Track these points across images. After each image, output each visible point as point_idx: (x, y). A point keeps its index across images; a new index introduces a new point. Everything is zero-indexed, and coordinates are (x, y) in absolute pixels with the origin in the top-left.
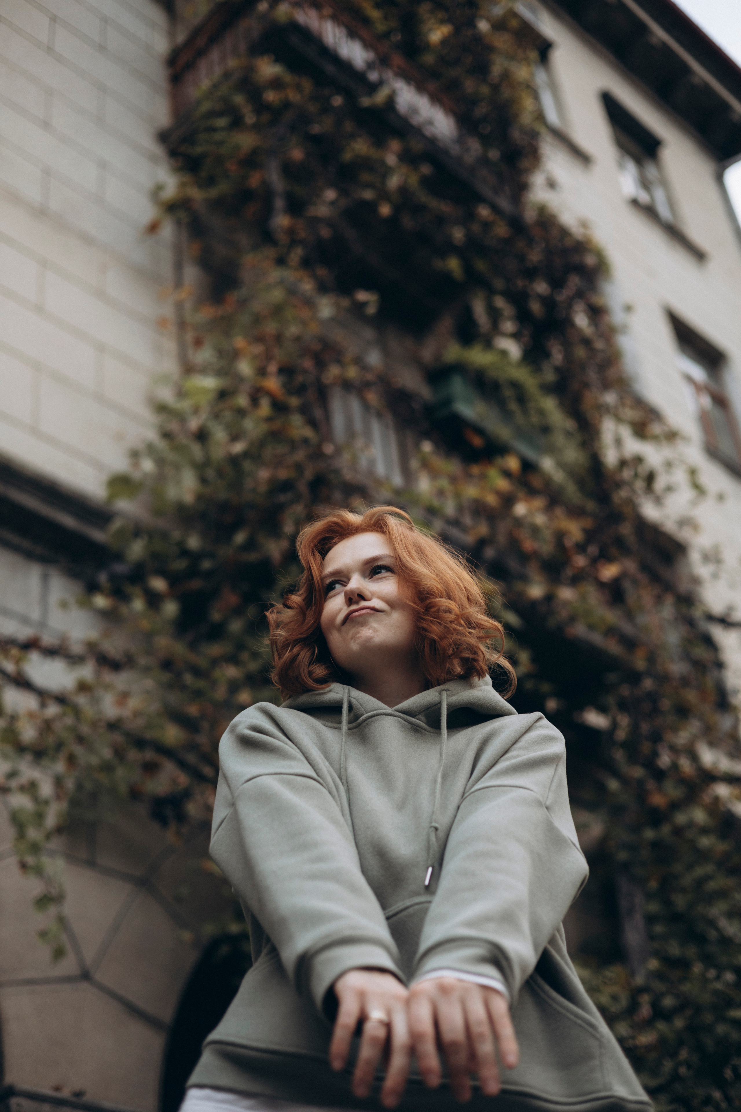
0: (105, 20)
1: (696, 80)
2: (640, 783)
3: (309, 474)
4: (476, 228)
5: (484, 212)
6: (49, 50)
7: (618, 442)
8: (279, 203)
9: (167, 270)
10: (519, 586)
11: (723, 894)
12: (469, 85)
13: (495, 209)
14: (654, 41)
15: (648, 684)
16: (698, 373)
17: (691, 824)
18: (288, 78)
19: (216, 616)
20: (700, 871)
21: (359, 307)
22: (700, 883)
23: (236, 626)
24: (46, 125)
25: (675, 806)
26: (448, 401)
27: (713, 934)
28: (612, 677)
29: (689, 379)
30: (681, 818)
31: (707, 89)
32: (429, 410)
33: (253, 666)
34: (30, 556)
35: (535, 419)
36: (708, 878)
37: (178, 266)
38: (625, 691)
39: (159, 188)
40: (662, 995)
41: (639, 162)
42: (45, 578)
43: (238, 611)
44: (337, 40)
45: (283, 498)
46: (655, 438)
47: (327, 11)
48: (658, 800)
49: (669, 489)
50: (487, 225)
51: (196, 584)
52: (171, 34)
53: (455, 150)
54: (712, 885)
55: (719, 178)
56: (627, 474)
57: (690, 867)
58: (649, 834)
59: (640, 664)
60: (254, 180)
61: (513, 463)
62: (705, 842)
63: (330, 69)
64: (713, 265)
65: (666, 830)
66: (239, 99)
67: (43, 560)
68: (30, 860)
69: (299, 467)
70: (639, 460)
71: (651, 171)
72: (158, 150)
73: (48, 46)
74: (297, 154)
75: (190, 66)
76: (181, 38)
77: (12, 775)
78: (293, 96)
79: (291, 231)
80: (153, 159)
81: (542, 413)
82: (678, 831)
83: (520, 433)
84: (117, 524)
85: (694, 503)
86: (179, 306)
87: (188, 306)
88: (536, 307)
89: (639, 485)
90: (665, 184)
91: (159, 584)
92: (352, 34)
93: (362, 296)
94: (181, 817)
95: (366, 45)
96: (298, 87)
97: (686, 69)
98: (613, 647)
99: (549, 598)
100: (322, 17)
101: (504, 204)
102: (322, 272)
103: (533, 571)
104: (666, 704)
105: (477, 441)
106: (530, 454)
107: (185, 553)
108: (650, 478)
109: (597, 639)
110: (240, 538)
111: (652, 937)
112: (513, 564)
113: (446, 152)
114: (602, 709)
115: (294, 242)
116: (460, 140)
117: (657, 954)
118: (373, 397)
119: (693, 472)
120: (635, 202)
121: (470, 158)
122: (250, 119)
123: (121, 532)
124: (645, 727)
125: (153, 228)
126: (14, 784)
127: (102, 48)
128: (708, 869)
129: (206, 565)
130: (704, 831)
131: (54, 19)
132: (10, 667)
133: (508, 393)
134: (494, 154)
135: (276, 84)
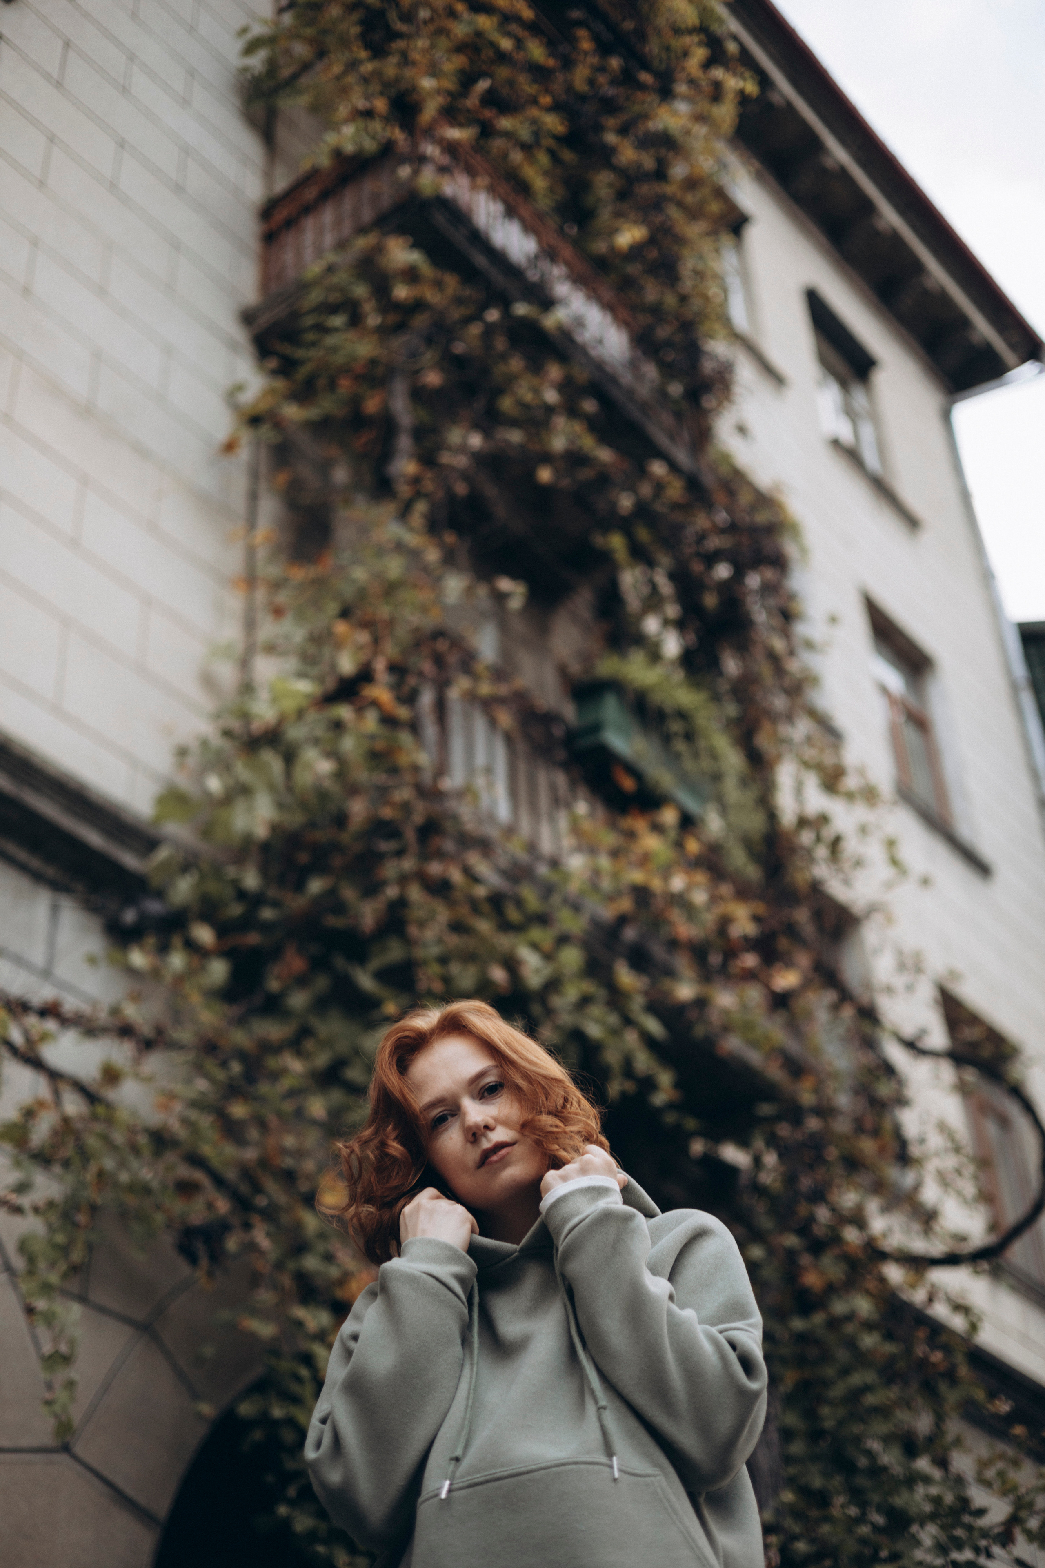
0: (186, 150)
1: (929, 284)
2: (791, 1255)
3: (418, 818)
4: (646, 490)
5: (658, 468)
6: (113, 187)
7: (799, 790)
8: (404, 442)
9: (238, 502)
10: (666, 983)
11: (883, 1411)
12: (652, 292)
13: (674, 467)
14: (881, 225)
15: (813, 1124)
16: (894, 680)
17: (850, 1317)
18: (426, 269)
19: (274, 985)
20: (857, 1379)
21: (500, 598)
22: (855, 1395)
23: (298, 1000)
24: (101, 291)
25: (831, 1290)
26: (596, 728)
27: (863, 1462)
28: (766, 1109)
29: (884, 690)
30: (839, 1307)
31: (944, 298)
32: (571, 737)
33: (322, 1060)
34: (38, 878)
35: (706, 764)
36: (867, 1389)
37: (253, 497)
38: (784, 1130)
39: (239, 388)
40: (795, 1538)
41: (844, 385)
42: (55, 909)
43: (302, 981)
44: (491, 221)
45: (385, 846)
46: (850, 796)
47: (483, 181)
48: (812, 1280)
49: (859, 863)
50: (659, 487)
51: (253, 939)
52: (268, 176)
53: (626, 378)
54: (871, 1399)
55: (946, 416)
56: (806, 837)
57: (845, 1372)
58: (798, 1324)
59: (807, 1098)
60: (372, 405)
61: (669, 816)
62: (869, 1341)
63: (480, 260)
64: (927, 536)
65: (819, 1318)
66: (361, 291)
67: (56, 886)
68: (41, 1304)
69: (406, 808)
70: (823, 819)
71: (859, 398)
72: (240, 335)
73: (111, 182)
74: (433, 378)
75: (291, 223)
76: (281, 185)
77: (22, 1188)
78: (432, 296)
79: (416, 481)
80: (233, 346)
81: (714, 755)
82: (834, 1323)
83: (684, 779)
84: (163, 854)
85: (889, 885)
86: (251, 552)
87: (261, 554)
88: (710, 601)
89: (822, 852)
90: (875, 419)
91: (204, 934)
92: (511, 212)
93: (505, 584)
94: (216, 1256)
95: (528, 228)
96: (439, 285)
97: (918, 267)
98: (775, 1072)
99: (701, 1003)
100: (474, 187)
101: (682, 456)
102: (450, 538)
103: (683, 963)
104: (832, 1153)
105: (628, 784)
106: (691, 804)
107: (241, 894)
108: (836, 844)
109: (755, 1058)
110: (316, 886)
111: (788, 1460)
112: (658, 951)
113: (613, 380)
114: (743, 1143)
115: (418, 495)
116: (633, 365)
117: (792, 1482)
118: (505, 718)
119: (891, 844)
120: (836, 443)
121: (644, 391)
122: (373, 320)
123: (166, 865)
124: (806, 1183)
125: (230, 447)
126: (25, 1201)
127: (179, 189)
128: (867, 1377)
129: (267, 914)
130: (868, 1326)
131: (122, 144)
132: (16, 1036)
133: (676, 727)
134: (676, 389)
135: (411, 275)
